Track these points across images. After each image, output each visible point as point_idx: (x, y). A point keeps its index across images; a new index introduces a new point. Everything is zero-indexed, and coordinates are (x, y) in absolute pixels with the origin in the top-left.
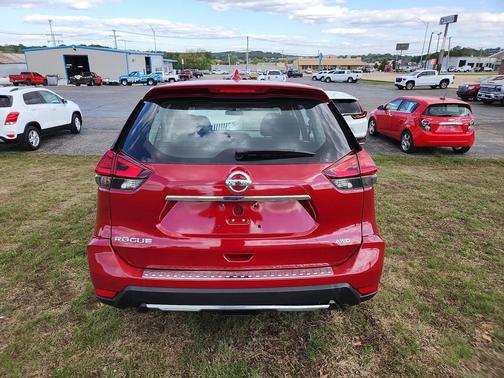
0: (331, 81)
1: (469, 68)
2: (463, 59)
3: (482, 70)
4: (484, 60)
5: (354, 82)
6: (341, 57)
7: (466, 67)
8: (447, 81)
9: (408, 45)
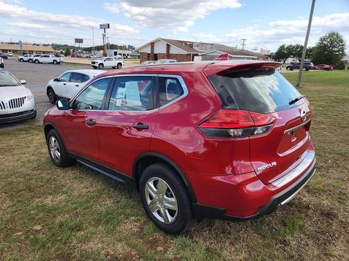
0: (39, 63)
1: (120, 56)
2: (116, 51)
3: (127, 58)
4: (127, 52)
5: (59, 63)
6: (35, 44)
7: (118, 56)
8: (120, 64)
9: (82, 40)
